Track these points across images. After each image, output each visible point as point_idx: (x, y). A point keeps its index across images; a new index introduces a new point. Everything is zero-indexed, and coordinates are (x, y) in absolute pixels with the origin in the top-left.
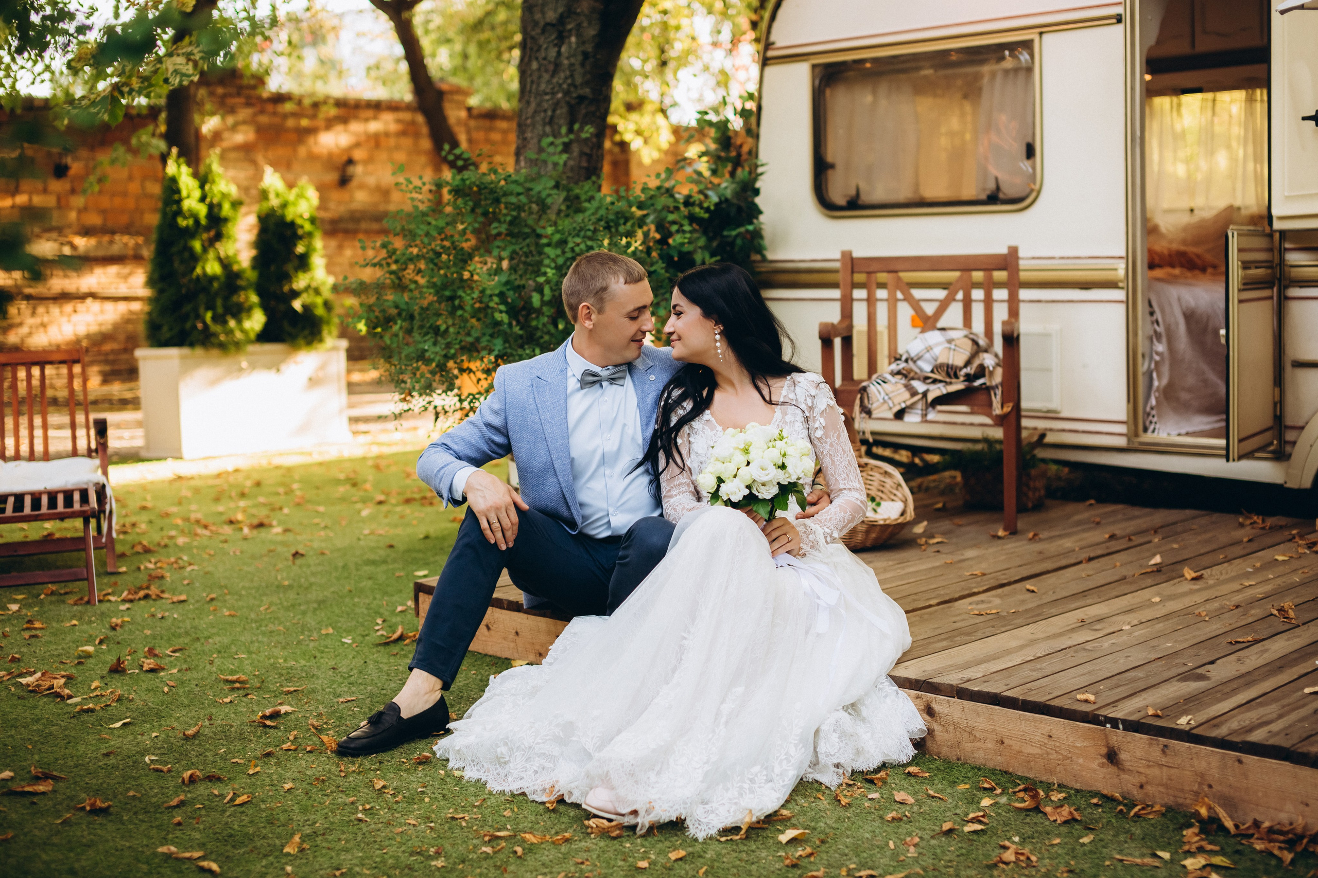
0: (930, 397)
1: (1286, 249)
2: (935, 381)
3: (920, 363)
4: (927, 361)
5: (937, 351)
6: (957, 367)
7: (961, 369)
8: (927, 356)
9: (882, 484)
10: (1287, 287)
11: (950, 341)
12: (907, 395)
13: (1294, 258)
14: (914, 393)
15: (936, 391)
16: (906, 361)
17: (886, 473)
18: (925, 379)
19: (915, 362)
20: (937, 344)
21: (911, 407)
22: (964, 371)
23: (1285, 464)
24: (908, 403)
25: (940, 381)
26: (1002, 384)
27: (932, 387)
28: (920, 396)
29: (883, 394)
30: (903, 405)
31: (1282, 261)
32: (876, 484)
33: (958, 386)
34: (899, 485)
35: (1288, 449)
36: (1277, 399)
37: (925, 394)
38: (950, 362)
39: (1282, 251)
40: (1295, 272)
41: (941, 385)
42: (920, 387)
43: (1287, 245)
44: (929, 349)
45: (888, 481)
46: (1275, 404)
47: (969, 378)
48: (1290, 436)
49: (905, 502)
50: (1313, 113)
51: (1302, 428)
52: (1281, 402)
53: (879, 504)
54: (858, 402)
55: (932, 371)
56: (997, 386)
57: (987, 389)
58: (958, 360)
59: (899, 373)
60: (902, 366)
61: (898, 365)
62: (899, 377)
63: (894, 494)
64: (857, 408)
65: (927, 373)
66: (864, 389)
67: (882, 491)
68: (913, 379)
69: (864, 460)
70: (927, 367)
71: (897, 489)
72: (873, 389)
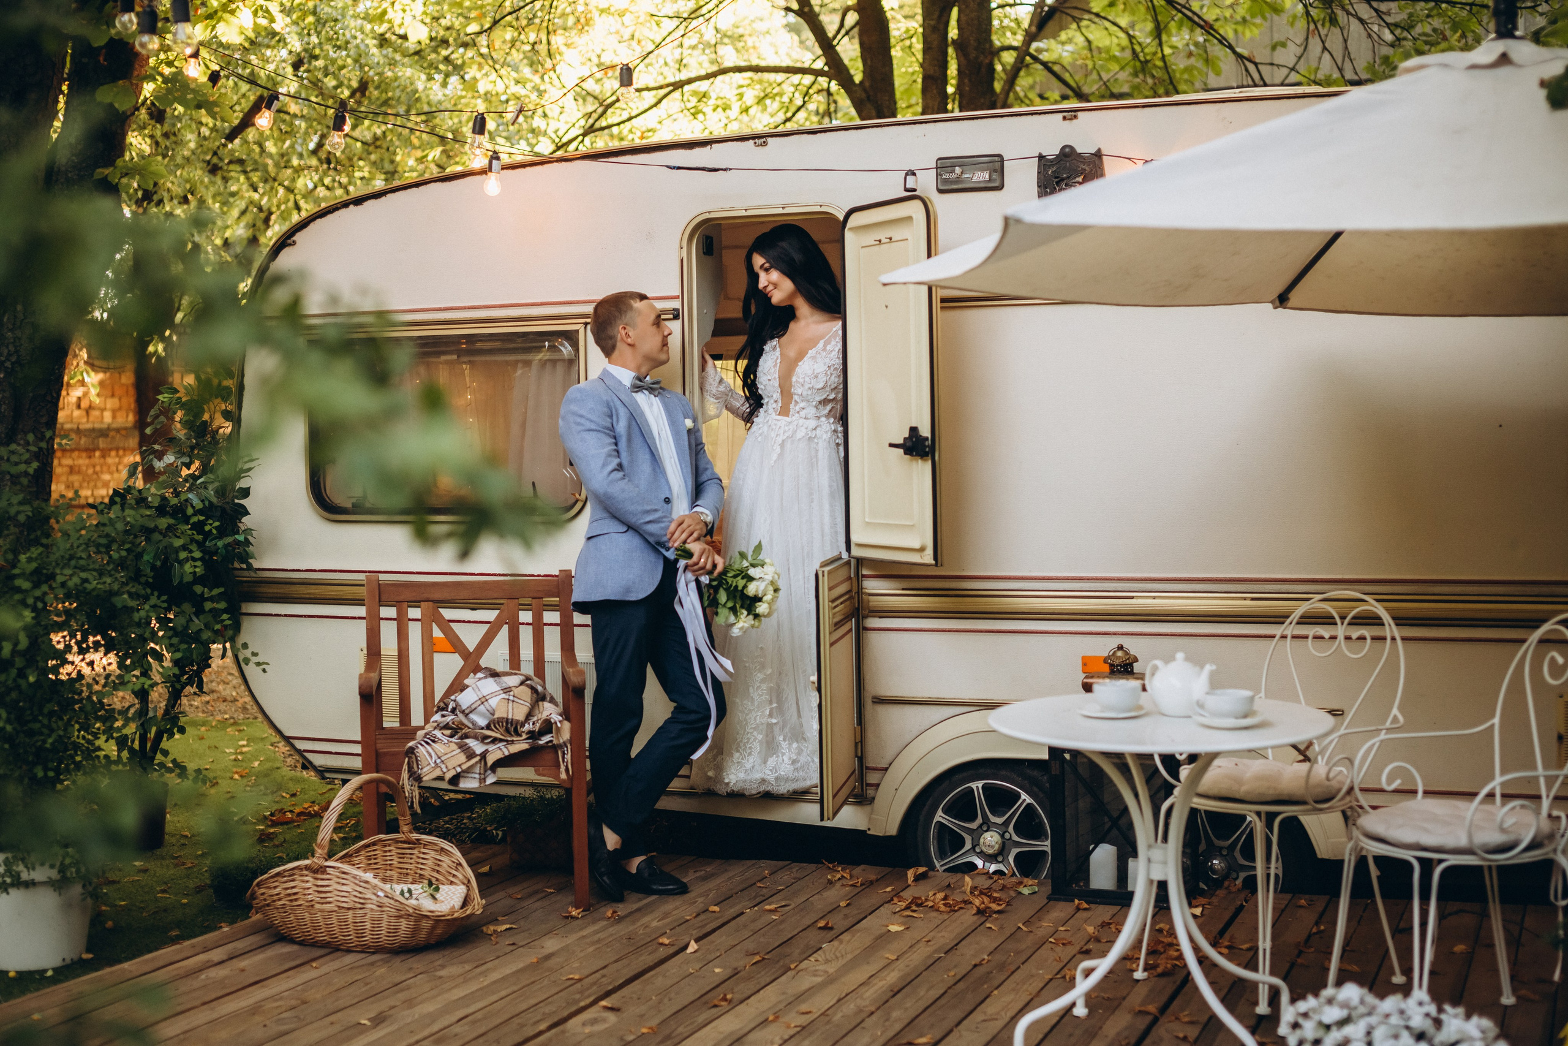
0: (491, 759)
1: (864, 576)
2: (495, 740)
3: (472, 716)
4: (482, 714)
5: (493, 702)
6: (518, 721)
7: (523, 725)
8: (482, 709)
9: (437, 863)
10: (865, 617)
11: (507, 690)
12: (462, 758)
13: (873, 586)
14: (470, 755)
15: (496, 753)
16: (453, 711)
17: (442, 849)
18: (483, 738)
19: (466, 715)
20: (493, 694)
21: (468, 771)
22: (527, 727)
23: (868, 808)
24: (464, 767)
25: (501, 740)
26: (571, 741)
27: (491, 748)
28: (478, 758)
29: (434, 756)
30: (459, 770)
31: (860, 589)
32: (429, 863)
33: (521, 746)
34: (460, 864)
35: (870, 792)
36: (858, 739)
37: (484, 756)
38: (510, 717)
39: (859, 577)
40: (875, 602)
41: (500, 745)
42: (478, 748)
43: (865, 572)
44: (483, 700)
45: (445, 858)
46: (856, 744)
47: (533, 735)
48: (872, 778)
49: (468, 884)
50: (901, 441)
51: (886, 769)
52: (861, 742)
53: (437, 889)
54: (405, 767)
55: (488, 727)
56: (565, 744)
57: (554, 748)
58: (519, 714)
59: (446, 727)
60: (450, 718)
61: (443, 716)
62: (448, 732)
63: (454, 876)
64: (405, 775)
65: (482, 728)
66: (412, 750)
67: (438, 872)
68: (466, 736)
69: (415, 836)
70: (482, 722)
71: (457, 870)
72: (422, 751)
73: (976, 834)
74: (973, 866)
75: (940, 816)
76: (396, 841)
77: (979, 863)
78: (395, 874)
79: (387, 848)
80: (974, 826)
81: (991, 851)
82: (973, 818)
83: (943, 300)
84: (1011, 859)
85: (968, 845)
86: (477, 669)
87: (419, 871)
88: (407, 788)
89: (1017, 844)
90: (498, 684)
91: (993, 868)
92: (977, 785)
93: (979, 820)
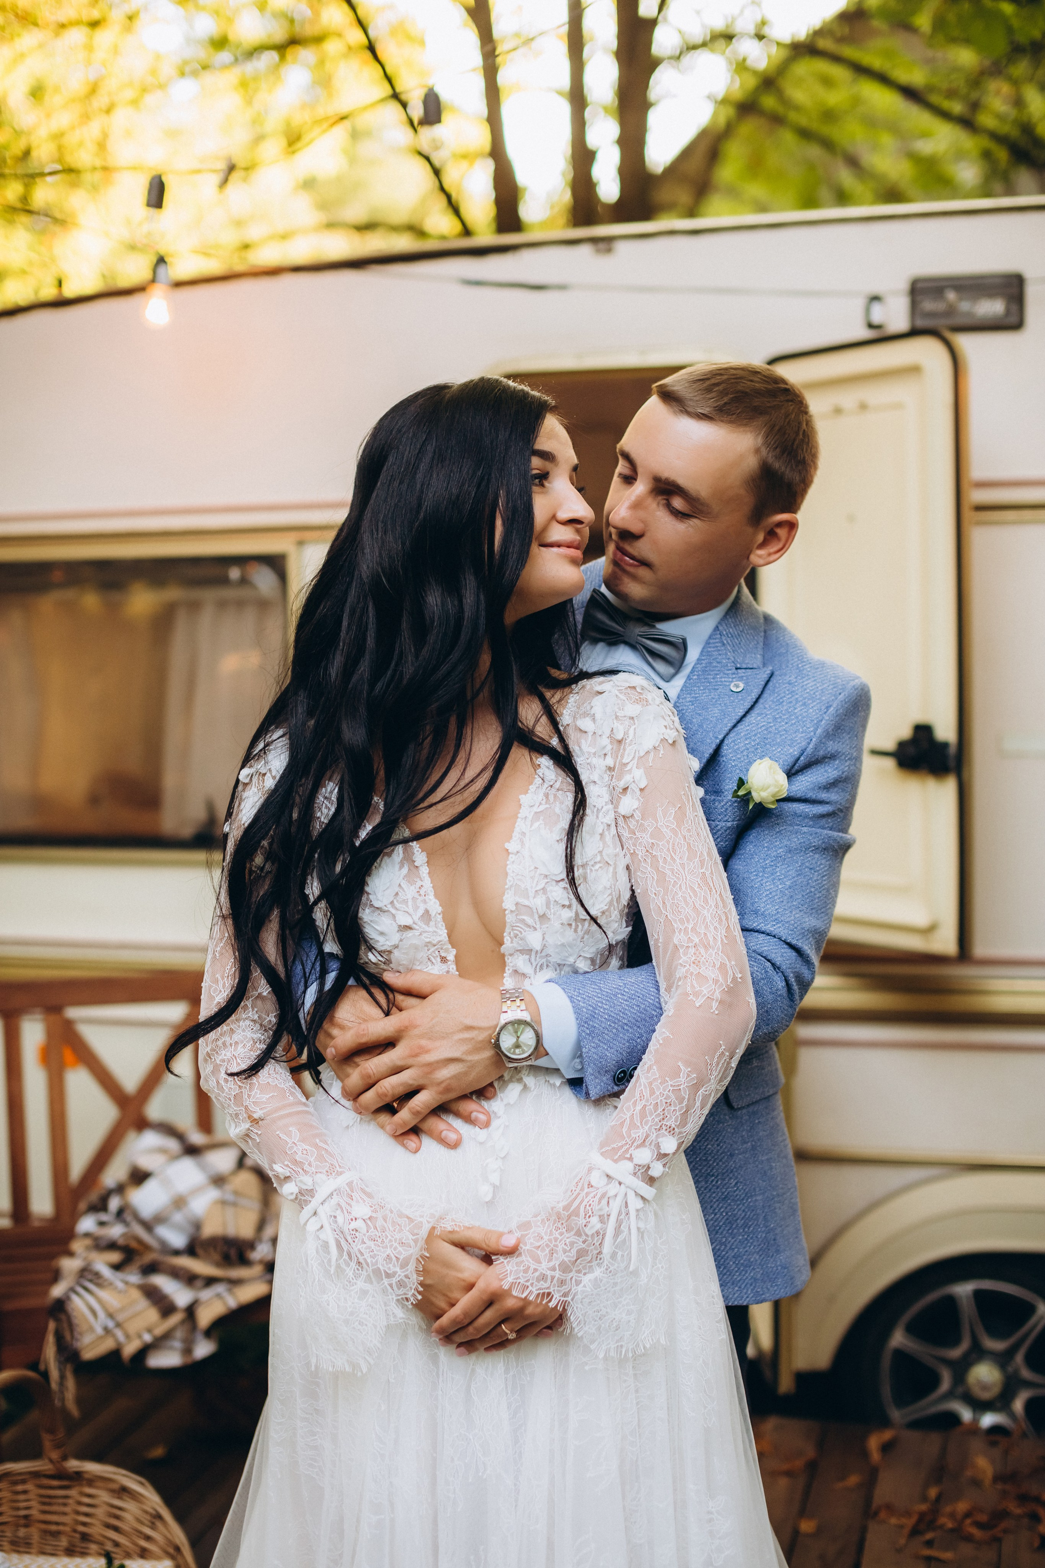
0: (204, 1315)
2: (210, 1281)
3: (159, 1229)
4: (178, 1228)
5: (199, 1206)
6: (242, 1240)
7: (254, 1246)
8: (178, 1217)
9: (116, 1513)
11: (219, 1181)
12: (152, 1315)
14: (166, 1308)
15: (215, 1304)
16: (121, 1216)
17: (125, 1488)
18: (190, 1279)
19: (149, 1229)
20: (197, 1190)
21: (163, 1337)
22: (261, 1251)
24: (159, 1331)
25: (217, 1280)
27: (206, 1294)
28: (181, 1315)
29: (101, 1314)
30: (148, 1338)
32: (100, 1512)
33: (256, 1287)
34: (159, 1517)
37: (191, 1311)
38: (232, 1233)
41: (220, 1288)
42: (181, 1296)
44: (179, 1202)
45: (130, 1505)
49: (174, 1548)
50: (896, 747)
54: (50, 1339)
55: (192, 1250)
58: (244, 1226)
59: (112, 1246)
60: (116, 1231)
61: (102, 1224)
62: (115, 1257)
63: (148, 1538)
64: (50, 1351)
65: (177, 1253)
66: (60, 1307)
67: (116, 1529)
68: (151, 1269)
69: (73, 1464)
70: (178, 1240)
71: (153, 1527)
72: (79, 1304)
73: (961, 1368)
74: (953, 1419)
75: (898, 1339)
76: (36, 1475)
77: (966, 1415)
78: (34, 1533)
79: (20, 1488)
80: (956, 1353)
81: (986, 1396)
82: (955, 1342)
83: (980, 508)
84: (1018, 1405)
85: (945, 1385)
86: (142, 1124)
87: (81, 1528)
88: (54, 1374)
89: (1028, 1384)
90: (203, 1167)
91: (988, 1420)
92: (964, 1290)
93: (965, 1345)
